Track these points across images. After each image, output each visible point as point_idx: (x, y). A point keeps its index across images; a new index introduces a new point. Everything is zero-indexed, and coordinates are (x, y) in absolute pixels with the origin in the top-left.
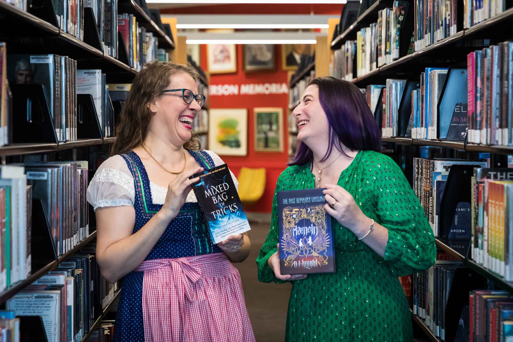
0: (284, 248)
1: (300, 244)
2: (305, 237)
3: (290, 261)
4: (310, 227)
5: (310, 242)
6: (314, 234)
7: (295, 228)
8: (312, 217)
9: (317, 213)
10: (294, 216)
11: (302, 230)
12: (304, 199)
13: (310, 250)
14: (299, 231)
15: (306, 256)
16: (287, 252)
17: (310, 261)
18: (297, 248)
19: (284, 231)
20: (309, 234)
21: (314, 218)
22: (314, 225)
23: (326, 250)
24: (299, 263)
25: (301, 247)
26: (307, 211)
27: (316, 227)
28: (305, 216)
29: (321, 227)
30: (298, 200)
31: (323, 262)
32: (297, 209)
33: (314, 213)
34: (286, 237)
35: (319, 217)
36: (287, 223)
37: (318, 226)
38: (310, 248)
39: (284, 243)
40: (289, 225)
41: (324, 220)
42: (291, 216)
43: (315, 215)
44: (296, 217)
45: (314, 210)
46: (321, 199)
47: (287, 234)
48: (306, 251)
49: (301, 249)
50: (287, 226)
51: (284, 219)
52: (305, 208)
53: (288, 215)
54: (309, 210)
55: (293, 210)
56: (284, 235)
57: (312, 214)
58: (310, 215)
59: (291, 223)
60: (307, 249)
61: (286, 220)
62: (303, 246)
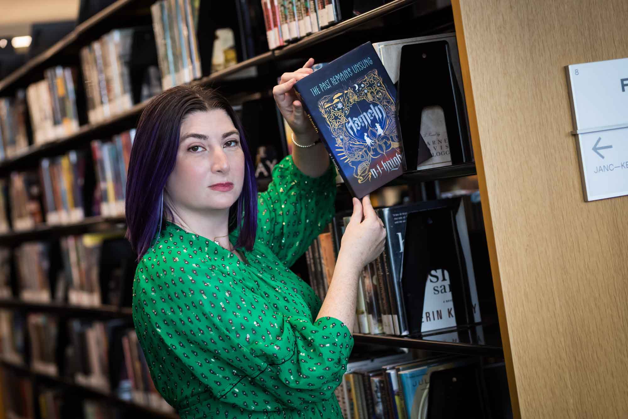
0: (346, 159)
1: (367, 141)
2: (370, 128)
3: (364, 172)
4: (370, 111)
5: (380, 131)
6: (381, 116)
7: (349, 122)
8: (366, 94)
9: (371, 86)
10: (340, 106)
11: (361, 120)
13: (386, 143)
14: (355, 124)
15: (384, 154)
16: (352, 162)
17: (392, 158)
18: (365, 149)
19: (334, 135)
20: (374, 121)
21: (369, 94)
22: (375, 105)
24: (379, 168)
25: (372, 145)
26: (354, 90)
27: (379, 106)
28: (356, 98)
29: (385, 103)
30: (333, 80)
32: (340, 94)
33: (367, 87)
34: (342, 142)
35: (376, 89)
36: (334, 121)
37: (380, 103)
38: (384, 140)
39: (342, 152)
40: (338, 123)
41: (384, 90)
42: (335, 108)
43: (369, 90)
44: (343, 106)
45: (364, 84)
46: (367, 63)
47: (341, 137)
48: (380, 146)
49: (372, 147)
50: (336, 125)
51: (326, 117)
52: (350, 87)
53: (330, 109)
54: (357, 87)
55: (334, 99)
56: (338, 141)
57: (364, 90)
58: (362, 94)
59: (340, 119)
60: (381, 143)
61: (329, 117)
62: (373, 142)
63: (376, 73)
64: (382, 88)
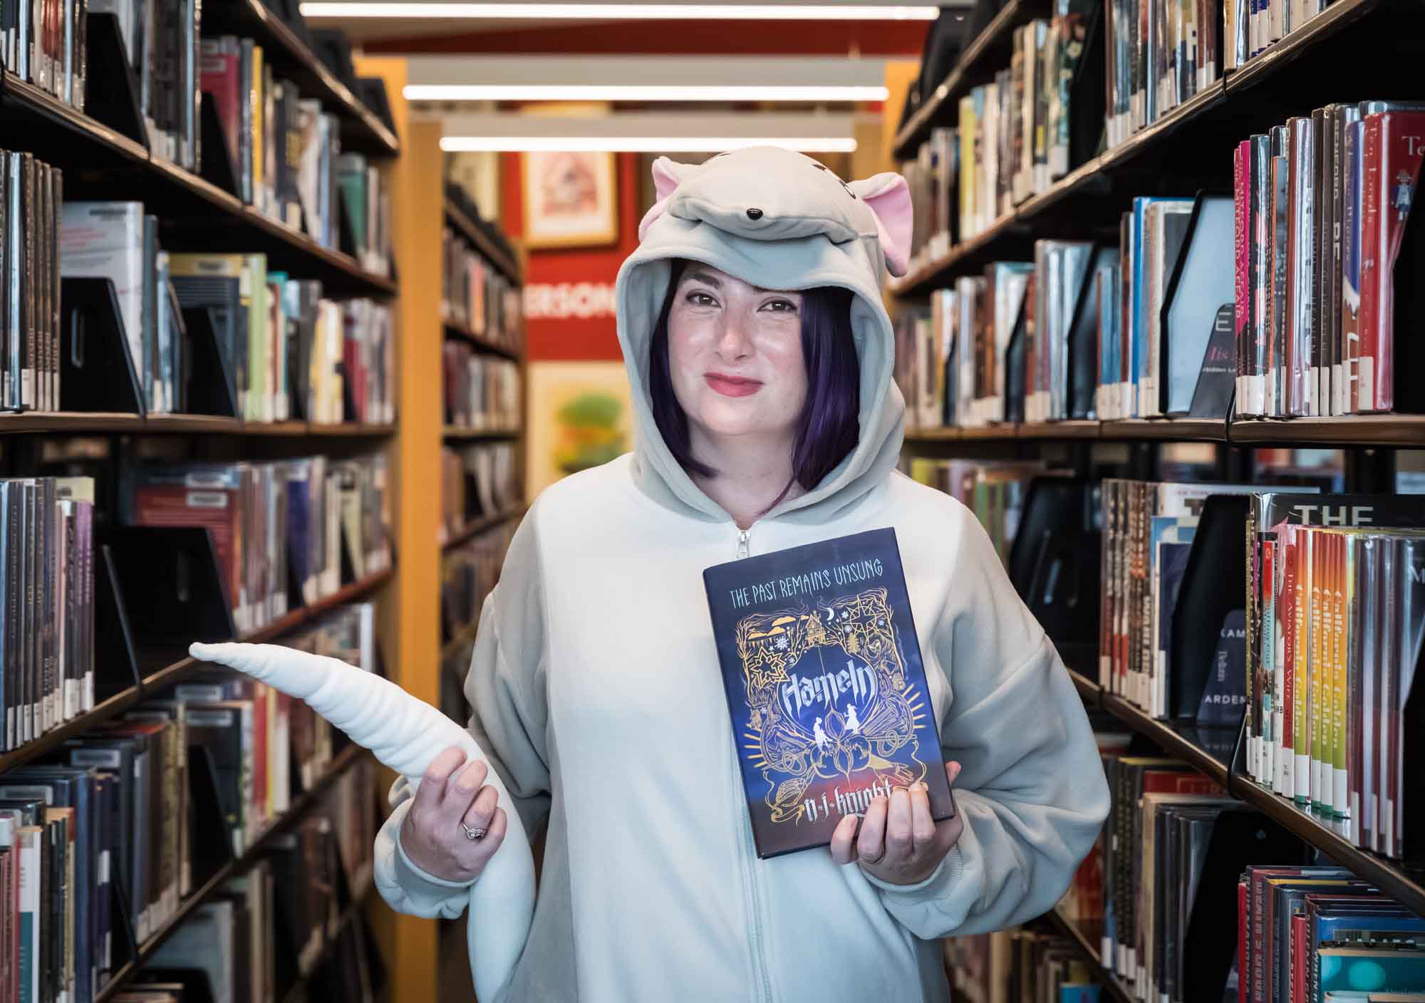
0: (760, 760)
1: (816, 737)
2: (832, 711)
3: (790, 801)
4: (843, 673)
5: (852, 724)
6: (864, 691)
7: (789, 684)
8: (847, 635)
9: (864, 620)
10: (782, 644)
11: (818, 689)
12: (806, 579)
13: (857, 753)
14: (802, 691)
15: (847, 775)
16: (771, 772)
17: (863, 789)
18: (807, 751)
19: (751, 701)
21: (853, 638)
22: (859, 663)
23: (916, 744)
24: (825, 802)
25: (824, 748)
26: (824, 620)
27: (866, 669)
28: (821, 637)
29: (883, 667)
30: (784, 586)
32: (789, 619)
33: (852, 621)
34: (763, 722)
35: (873, 631)
36: (759, 673)
37: (872, 663)
38: (856, 745)
39: (757, 743)
40: (768, 678)
41: (890, 639)
42: (769, 644)
43: (856, 629)
44: (789, 646)
45: (849, 613)
46: (869, 569)
47: (764, 711)
48: (843, 756)
49: (823, 753)
50: (761, 681)
51: (745, 659)
52: (817, 610)
53: (758, 643)
54: (832, 615)
55: (773, 625)
56: (754, 716)
57: (844, 626)
58: (837, 632)
59: (773, 671)
60: (848, 750)
61: (752, 660)
62: (828, 743)
63: (884, 597)
64: (887, 632)
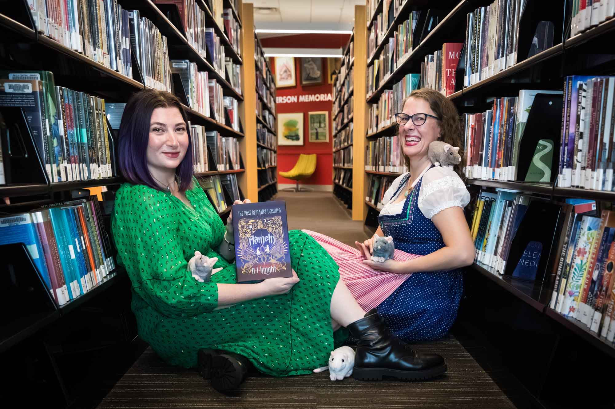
0: (241, 257)
1: (257, 252)
2: (262, 246)
3: (248, 268)
4: (267, 236)
5: (267, 250)
6: (272, 242)
7: (252, 238)
8: (269, 227)
9: (274, 223)
10: (251, 227)
11: (259, 240)
12: (260, 211)
13: (268, 258)
14: (256, 240)
15: (264, 263)
16: (244, 260)
17: (268, 267)
18: (254, 256)
19: (240, 241)
20: (267, 243)
21: (270, 228)
22: (271, 235)
23: (284, 257)
24: (257, 269)
25: (259, 255)
26: (263, 222)
27: (273, 237)
28: (262, 227)
29: (278, 236)
30: (254, 212)
31: (282, 267)
32: (254, 221)
33: (271, 223)
34: (243, 247)
35: (276, 227)
36: (243, 234)
37: (275, 235)
38: (268, 256)
39: (241, 252)
41: (281, 229)
42: (247, 227)
43: (271, 226)
44: (253, 228)
45: (270, 221)
46: (277, 211)
47: (243, 244)
48: (264, 258)
49: (259, 257)
50: (244, 236)
51: (240, 230)
52: (262, 219)
53: (244, 226)
54: (265, 221)
55: (249, 222)
56: (241, 245)
57: (268, 224)
58: (266, 225)
59: (247, 234)
60: (265, 256)
61: (242, 230)
63: (280, 218)
64: (280, 227)
